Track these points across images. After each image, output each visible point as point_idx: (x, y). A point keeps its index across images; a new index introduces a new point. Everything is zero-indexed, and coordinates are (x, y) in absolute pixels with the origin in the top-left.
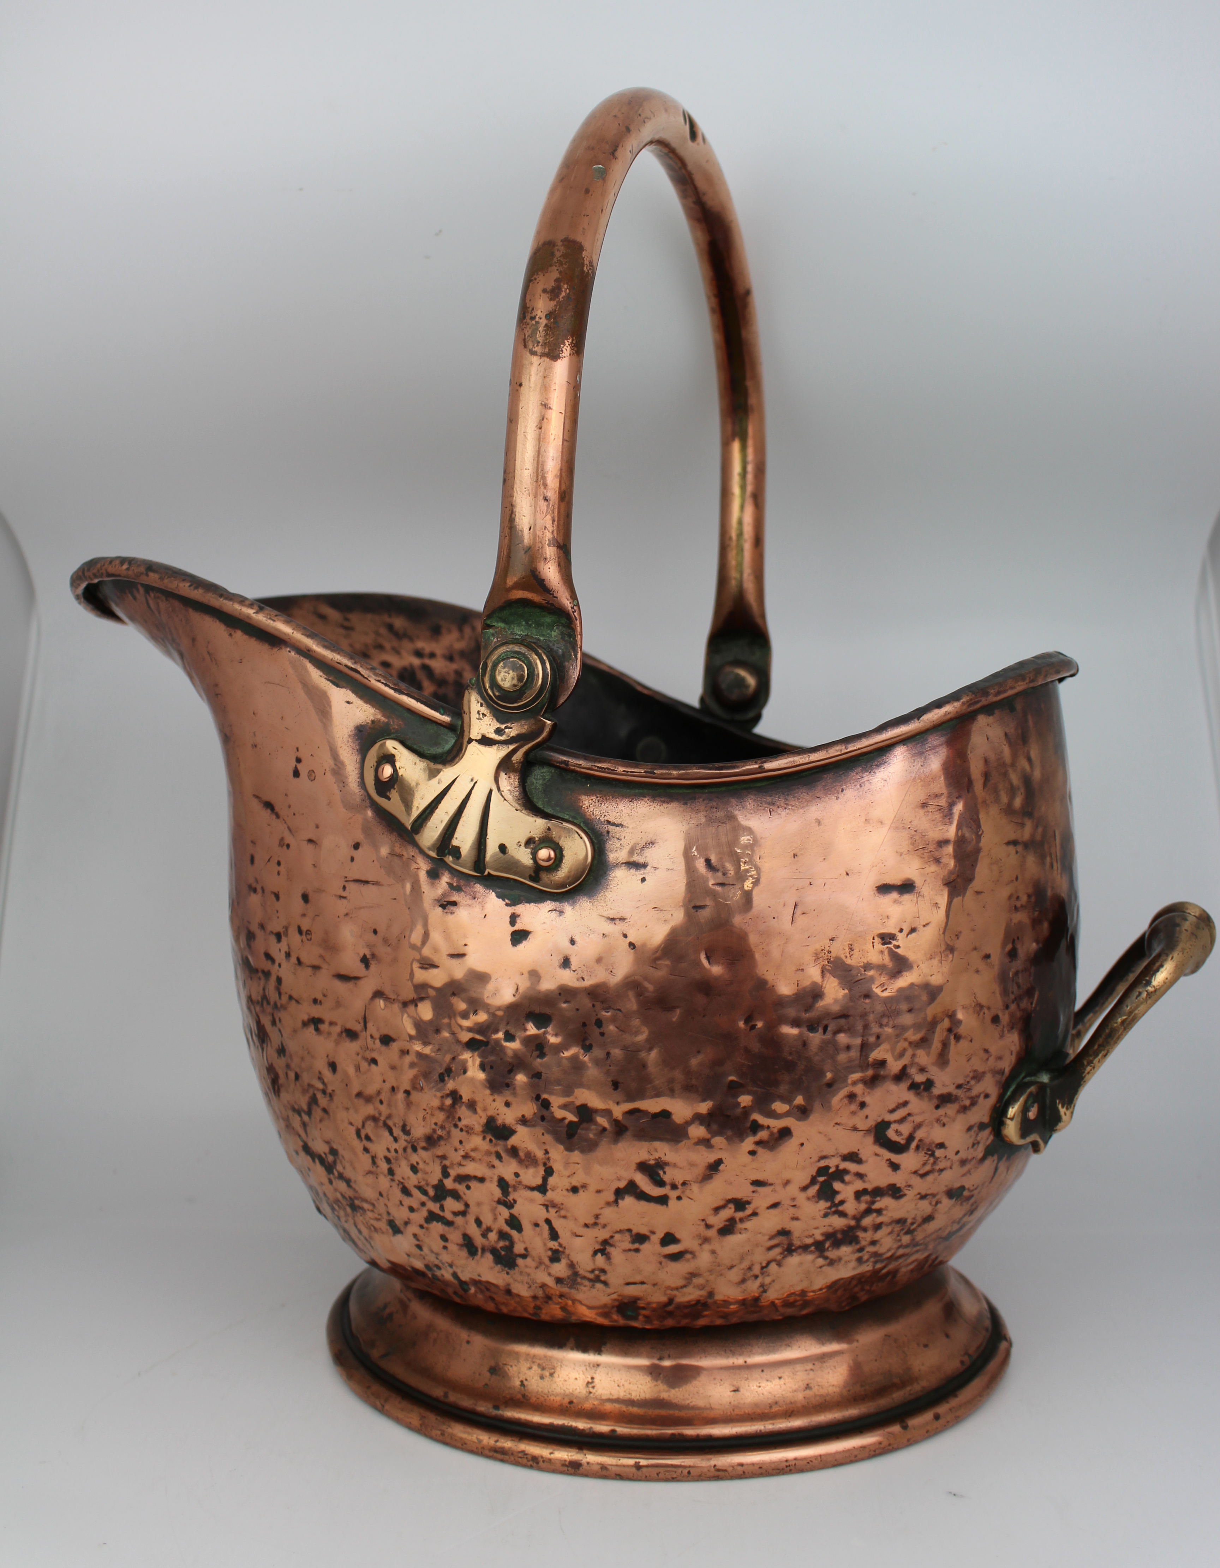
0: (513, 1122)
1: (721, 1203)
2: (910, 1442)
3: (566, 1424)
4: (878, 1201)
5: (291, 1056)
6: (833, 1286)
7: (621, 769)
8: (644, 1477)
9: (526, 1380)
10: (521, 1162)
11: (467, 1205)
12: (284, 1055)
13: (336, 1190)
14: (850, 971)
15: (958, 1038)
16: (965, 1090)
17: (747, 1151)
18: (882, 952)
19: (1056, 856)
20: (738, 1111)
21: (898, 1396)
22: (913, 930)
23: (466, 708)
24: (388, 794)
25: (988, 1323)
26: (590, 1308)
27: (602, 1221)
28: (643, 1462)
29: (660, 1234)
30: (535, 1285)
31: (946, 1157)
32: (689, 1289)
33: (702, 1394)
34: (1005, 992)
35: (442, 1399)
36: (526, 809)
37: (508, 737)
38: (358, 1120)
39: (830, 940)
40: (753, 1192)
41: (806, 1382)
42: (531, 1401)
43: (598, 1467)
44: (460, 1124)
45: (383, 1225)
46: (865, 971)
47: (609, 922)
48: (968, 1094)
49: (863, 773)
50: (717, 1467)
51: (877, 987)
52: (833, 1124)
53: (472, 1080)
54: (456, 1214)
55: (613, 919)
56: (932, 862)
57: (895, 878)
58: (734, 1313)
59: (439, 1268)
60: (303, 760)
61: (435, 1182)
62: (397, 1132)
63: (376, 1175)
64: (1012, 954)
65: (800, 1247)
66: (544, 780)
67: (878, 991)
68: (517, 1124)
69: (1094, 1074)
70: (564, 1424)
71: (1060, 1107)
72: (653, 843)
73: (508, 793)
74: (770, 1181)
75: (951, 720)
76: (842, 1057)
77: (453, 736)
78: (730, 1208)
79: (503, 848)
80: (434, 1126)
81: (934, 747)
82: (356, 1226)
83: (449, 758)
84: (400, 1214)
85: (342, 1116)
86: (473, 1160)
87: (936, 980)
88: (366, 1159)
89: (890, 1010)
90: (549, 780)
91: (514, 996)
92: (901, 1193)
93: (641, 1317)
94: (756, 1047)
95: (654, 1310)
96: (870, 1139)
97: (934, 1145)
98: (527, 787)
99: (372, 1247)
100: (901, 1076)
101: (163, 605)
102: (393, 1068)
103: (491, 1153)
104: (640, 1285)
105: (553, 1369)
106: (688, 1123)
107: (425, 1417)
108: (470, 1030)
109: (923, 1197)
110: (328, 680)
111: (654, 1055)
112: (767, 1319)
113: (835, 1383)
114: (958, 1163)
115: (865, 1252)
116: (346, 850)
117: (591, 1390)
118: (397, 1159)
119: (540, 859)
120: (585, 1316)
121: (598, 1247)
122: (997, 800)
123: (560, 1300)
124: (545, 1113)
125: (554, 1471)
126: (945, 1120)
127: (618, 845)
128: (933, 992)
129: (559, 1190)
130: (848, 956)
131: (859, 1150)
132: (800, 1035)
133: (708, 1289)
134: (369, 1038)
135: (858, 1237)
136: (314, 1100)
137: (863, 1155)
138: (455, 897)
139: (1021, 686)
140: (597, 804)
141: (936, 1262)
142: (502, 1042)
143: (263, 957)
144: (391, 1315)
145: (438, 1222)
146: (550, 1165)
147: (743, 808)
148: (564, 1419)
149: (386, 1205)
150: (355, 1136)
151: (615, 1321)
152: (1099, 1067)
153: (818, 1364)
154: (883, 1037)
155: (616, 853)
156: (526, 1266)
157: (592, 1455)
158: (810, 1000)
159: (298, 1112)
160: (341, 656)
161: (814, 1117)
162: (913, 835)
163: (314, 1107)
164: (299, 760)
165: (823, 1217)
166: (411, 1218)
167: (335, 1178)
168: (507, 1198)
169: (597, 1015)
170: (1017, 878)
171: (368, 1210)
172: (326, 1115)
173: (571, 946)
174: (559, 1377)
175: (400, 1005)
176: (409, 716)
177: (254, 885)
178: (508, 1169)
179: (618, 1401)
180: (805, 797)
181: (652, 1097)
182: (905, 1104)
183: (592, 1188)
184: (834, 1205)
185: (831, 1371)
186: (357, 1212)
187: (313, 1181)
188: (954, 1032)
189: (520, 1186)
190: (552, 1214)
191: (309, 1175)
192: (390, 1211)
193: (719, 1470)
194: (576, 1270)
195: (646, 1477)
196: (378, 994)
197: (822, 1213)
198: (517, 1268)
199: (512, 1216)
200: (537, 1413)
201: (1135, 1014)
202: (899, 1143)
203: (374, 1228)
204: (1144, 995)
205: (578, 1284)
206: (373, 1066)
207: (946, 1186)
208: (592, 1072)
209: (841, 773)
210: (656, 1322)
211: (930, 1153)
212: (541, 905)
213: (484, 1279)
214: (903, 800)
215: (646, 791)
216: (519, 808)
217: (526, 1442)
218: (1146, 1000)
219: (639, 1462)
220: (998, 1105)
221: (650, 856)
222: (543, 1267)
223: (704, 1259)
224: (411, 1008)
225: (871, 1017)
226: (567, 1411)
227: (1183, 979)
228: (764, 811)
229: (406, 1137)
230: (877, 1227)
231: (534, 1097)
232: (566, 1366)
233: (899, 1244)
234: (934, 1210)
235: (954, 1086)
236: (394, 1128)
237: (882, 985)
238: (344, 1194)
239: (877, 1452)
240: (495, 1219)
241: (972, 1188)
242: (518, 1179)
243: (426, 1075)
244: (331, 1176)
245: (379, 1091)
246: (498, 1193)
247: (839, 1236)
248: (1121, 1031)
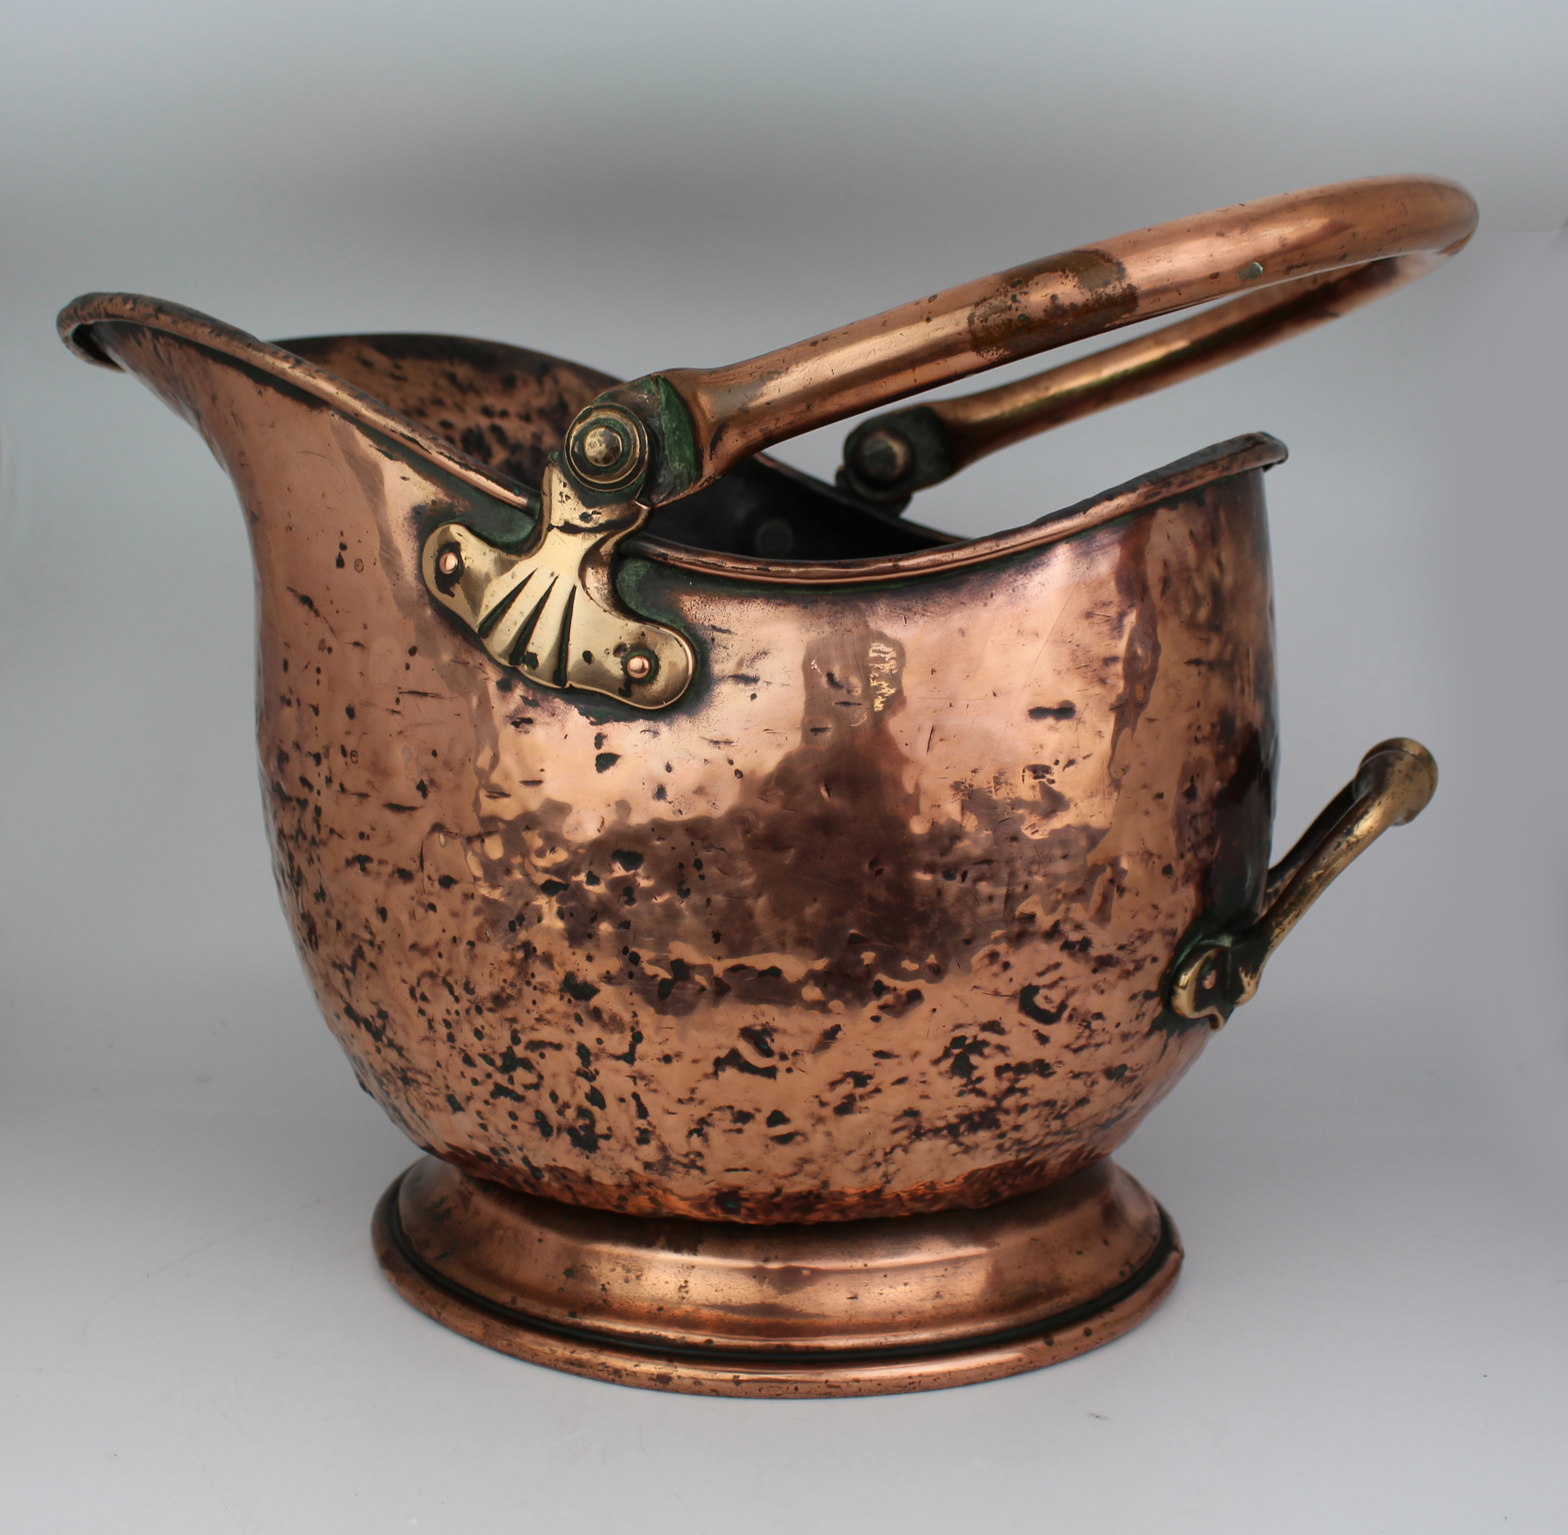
0: (597, 979)
1: (839, 1077)
2: (1056, 1361)
3: (654, 1333)
4: (1022, 1079)
5: (332, 901)
6: (971, 1177)
7: (729, 565)
8: (743, 1394)
9: (608, 1283)
10: (604, 1026)
11: (540, 1077)
12: (324, 900)
13: (385, 1060)
14: (995, 808)
15: (1121, 890)
16: (1128, 952)
17: (870, 1016)
18: (1033, 787)
19: (1249, 679)
20: (860, 970)
21: (1043, 1309)
22: (1071, 763)
23: (545, 488)
24: (452, 589)
25: (1156, 1230)
26: (683, 1198)
27: (698, 1096)
28: (743, 1377)
29: (767, 1113)
30: (620, 1171)
31: (1104, 1029)
32: (800, 1178)
33: (814, 1301)
34: (1180, 838)
35: (509, 1305)
36: (616, 610)
37: (596, 523)
38: (412, 976)
39: (972, 772)
40: (876, 1064)
41: (936, 1290)
42: (614, 1307)
43: (690, 1382)
44: (534, 982)
45: (441, 1101)
46: (1013, 809)
47: (712, 745)
48: (1133, 957)
49: (1017, 576)
50: (829, 1383)
51: (1026, 829)
52: (971, 987)
53: (548, 930)
54: (527, 1087)
55: (717, 743)
56: (1096, 683)
57: (1051, 701)
58: (852, 1207)
59: (506, 1151)
60: (349, 546)
61: (503, 1049)
62: (459, 990)
63: (434, 1042)
64: (1190, 794)
65: (930, 1131)
66: (638, 576)
67: (1027, 833)
68: (600, 981)
69: (1283, 938)
70: (652, 1333)
71: (1243, 975)
72: (765, 653)
73: (595, 590)
74: (896, 1052)
75: (1124, 514)
76: (983, 909)
77: (530, 521)
78: (849, 1083)
79: (587, 656)
80: (502, 984)
81: (1103, 547)
82: (409, 1103)
83: (525, 548)
84: (462, 1088)
85: (392, 971)
86: (549, 1023)
87: (1098, 821)
88: (421, 1023)
89: (1041, 856)
90: (644, 577)
91: (599, 831)
92: (1050, 1071)
93: (743, 1211)
94: (882, 895)
95: (759, 1202)
96: (1014, 1006)
97: (1090, 1016)
98: (618, 584)
99: (428, 1128)
100: (1052, 933)
101: (176, 353)
102: (455, 915)
103: (570, 1016)
104: (743, 1172)
105: (640, 1271)
106: (801, 983)
107: (488, 1325)
108: (546, 870)
109: (1076, 1076)
110: (380, 450)
111: (762, 901)
112: (892, 1215)
113: (970, 1292)
114: (1118, 1038)
115: (1006, 1139)
116: (399, 656)
117: (685, 1295)
118: (458, 1022)
119: (632, 670)
120: (678, 1208)
121: (693, 1126)
122: (1177, 611)
123: (649, 1189)
124: (634, 969)
125: (639, 1386)
126: (1103, 986)
127: (724, 655)
128: (1094, 836)
129: (649, 1059)
130: (994, 791)
131: (1001, 1019)
132: (935, 881)
133: (822, 1177)
134: (426, 879)
135: (997, 1120)
136: (359, 954)
137: (1006, 1024)
138: (530, 714)
139: (1211, 475)
140: (700, 605)
141: (1093, 1155)
142: (584, 884)
143: (298, 782)
144: (448, 1212)
145: (506, 1096)
146: (639, 1030)
147: (874, 614)
148: (652, 1328)
149: (444, 1077)
150: (408, 996)
151: (713, 1215)
152: (1290, 930)
153: (951, 1270)
154: (1032, 887)
155: (721, 665)
156: (610, 1149)
157: (684, 1367)
158: (947, 842)
159: (340, 967)
160: (395, 423)
161: (949, 979)
162: (1074, 651)
163: (360, 962)
164: (343, 547)
165: (957, 1096)
166: (474, 1092)
167: (384, 1045)
168: (587, 1068)
169: (696, 855)
170: (1198, 705)
171: (424, 1083)
172: (373, 971)
173: (667, 773)
174: (646, 1280)
175: (464, 841)
176: (477, 496)
177: (288, 696)
178: (589, 1034)
179: (714, 1306)
180: (947, 603)
181: (759, 953)
182: (1057, 966)
183: (688, 1058)
184: (971, 1082)
185: (966, 1278)
186: (410, 1086)
187: (357, 1050)
188: (1117, 885)
189: (603, 1055)
190: (640, 1087)
191: (352, 1043)
192: (450, 1085)
193: (831, 1387)
194: (669, 1154)
195: (746, 1393)
196: (438, 827)
197: (957, 1091)
198: (598, 1151)
199: (593, 1089)
200: (619, 1321)
201: (1333, 869)
202: (1048, 1011)
203: (430, 1104)
204: (1344, 845)
205: (670, 1169)
206: (431, 913)
207: (1104, 1064)
208: (689, 921)
209: (991, 575)
210: (760, 1217)
211: (1085, 1024)
212: (633, 725)
213: (560, 1164)
214: (1064, 608)
215: (758, 591)
216: (607, 608)
217: (607, 1353)
218: (1345, 852)
219: (738, 1376)
220: (1168, 971)
221: (763, 668)
222: (629, 1150)
223: (817, 1142)
224: (477, 845)
225: (1018, 864)
226: (656, 1318)
227: (1391, 830)
228: (897, 618)
229: (470, 997)
230: (1022, 1109)
231: (621, 949)
232: (656, 1268)
233: (1048, 1130)
234: (1090, 1092)
235: (1116, 947)
236: (455, 986)
237: (1033, 826)
238: (394, 1065)
239: (1016, 1370)
240: (574, 1093)
241: (1135, 1068)
242: (602, 1046)
243: (493, 924)
244: (380, 1044)
245: (438, 943)
246: (577, 1062)
247: (976, 1118)
248: (1316, 887)
